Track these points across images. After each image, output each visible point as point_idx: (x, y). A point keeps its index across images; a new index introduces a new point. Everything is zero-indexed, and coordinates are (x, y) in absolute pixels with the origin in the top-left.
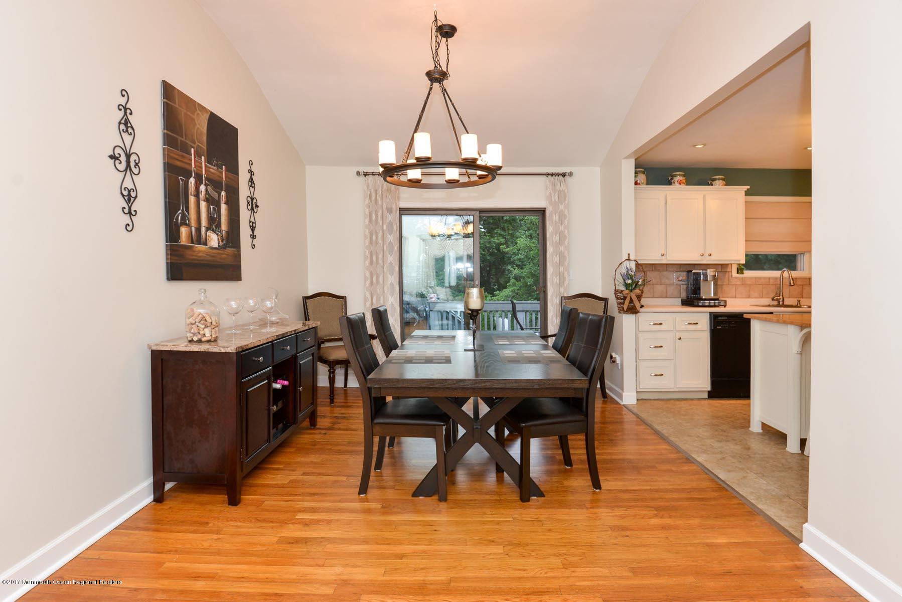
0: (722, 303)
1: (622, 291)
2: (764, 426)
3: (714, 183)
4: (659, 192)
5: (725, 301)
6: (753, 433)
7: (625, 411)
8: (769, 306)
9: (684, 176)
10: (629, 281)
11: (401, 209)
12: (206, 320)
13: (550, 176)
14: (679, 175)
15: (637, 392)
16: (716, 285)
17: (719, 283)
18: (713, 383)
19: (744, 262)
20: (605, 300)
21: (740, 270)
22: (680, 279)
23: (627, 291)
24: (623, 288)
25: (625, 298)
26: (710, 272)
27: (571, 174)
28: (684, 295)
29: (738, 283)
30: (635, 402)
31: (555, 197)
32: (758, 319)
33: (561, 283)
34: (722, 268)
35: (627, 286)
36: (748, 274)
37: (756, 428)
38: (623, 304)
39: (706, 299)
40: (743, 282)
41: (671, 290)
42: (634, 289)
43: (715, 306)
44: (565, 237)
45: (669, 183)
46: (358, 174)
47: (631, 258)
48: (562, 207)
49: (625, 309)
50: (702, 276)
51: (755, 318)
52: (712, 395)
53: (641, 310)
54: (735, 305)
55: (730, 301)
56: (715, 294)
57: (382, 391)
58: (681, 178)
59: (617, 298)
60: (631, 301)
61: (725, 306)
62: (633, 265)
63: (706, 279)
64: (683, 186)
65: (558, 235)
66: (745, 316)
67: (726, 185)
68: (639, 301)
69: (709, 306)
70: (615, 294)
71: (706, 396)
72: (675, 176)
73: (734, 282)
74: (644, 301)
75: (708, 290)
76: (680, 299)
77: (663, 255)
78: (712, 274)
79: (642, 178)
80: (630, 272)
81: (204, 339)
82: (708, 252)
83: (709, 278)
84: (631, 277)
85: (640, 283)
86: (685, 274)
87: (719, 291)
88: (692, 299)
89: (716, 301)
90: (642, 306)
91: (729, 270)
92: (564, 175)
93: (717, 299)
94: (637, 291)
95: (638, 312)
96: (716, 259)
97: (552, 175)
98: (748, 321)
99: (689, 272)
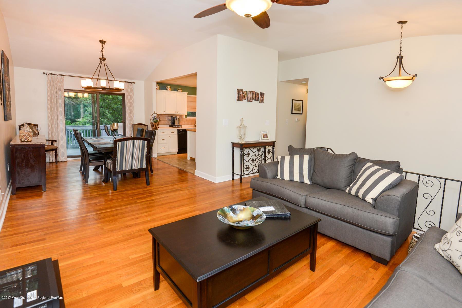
0: (181, 126)
1: (153, 123)
2: (191, 158)
3: (179, 90)
4: (163, 92)
5: (182, 126)
6: (188, 160)
7: (154, 159)
8: (193, 127)
9: (170, 87)
10: (155, 120)
11: (64, 89)
12: (29, 134)
13: (127, 83)
14: (169, 87)
15: (157, 154)
16: (179, 121)
17: (180, 120)
18: (178, 150)
19: (187, 114)
20: (147, 126)
21: (186, 116)
22: (169, 119)
23: (154, 123)
24: (153, 122)
25: (154, 125)
26: (178, 117)
27: (134, 83)
28: (170, 124)
29: (185, 120)
30: (157, 157)
31: (129, 90)
32: (189, 131)
33: (131, 120)
34: (181, 116)
35: (154, 121)
36: (188, 117)
37: (189, 158)
38: (153, 127)
39: (176, 125)
40: (187, 120)
41: (166, 122)
42: (157, 122)
43: (179, 127)
44: (132, 104)
45: (166, 89)
46: (44, 73)
47: (156, 113)
48: (131, 94)
49: (154, 128)
50: (175, 118)
51: (188, 130)
52: (178, 153)
53: (159, 129)
54: (184, 127)
55: (183, 126)
56: (179, 123)
57: (101, 151)
58: (169, 88)
59: (151, 125)
60: (156, 126)
61: (181, 127)
62: (156, 115)
63: (176, 119)
64: (170, 91)
65: (130, 103)
66: (186, 130)
67: (182, 92)
68: (158, 126)
69: (177, 127)
70: (151, 124)
71: (177, 153)
72: (168, 87)
73: (184, 120)
74: (159, 126)
75: (177, 123)
76: (169, 125)
77: (164, 112)
78: (178, 118)
79: (158, 87)
80: (155, 117)
81: (29, 141)
82: (177, 112)
83: (177, 119)
84: (155, 119)
85: (158, 120)
86: (170, 117)
87: (180, 123)
88: (173, 125)
89: (179, 126)
90: (159, 127)
91: (183, 116)
92: (132, 83)
93: (179, 125)
94: (157, 123)
95: (158, 129)
96: (179, 113)
97: (128, 82)
98: (187, 131)
99: (172, 117)
